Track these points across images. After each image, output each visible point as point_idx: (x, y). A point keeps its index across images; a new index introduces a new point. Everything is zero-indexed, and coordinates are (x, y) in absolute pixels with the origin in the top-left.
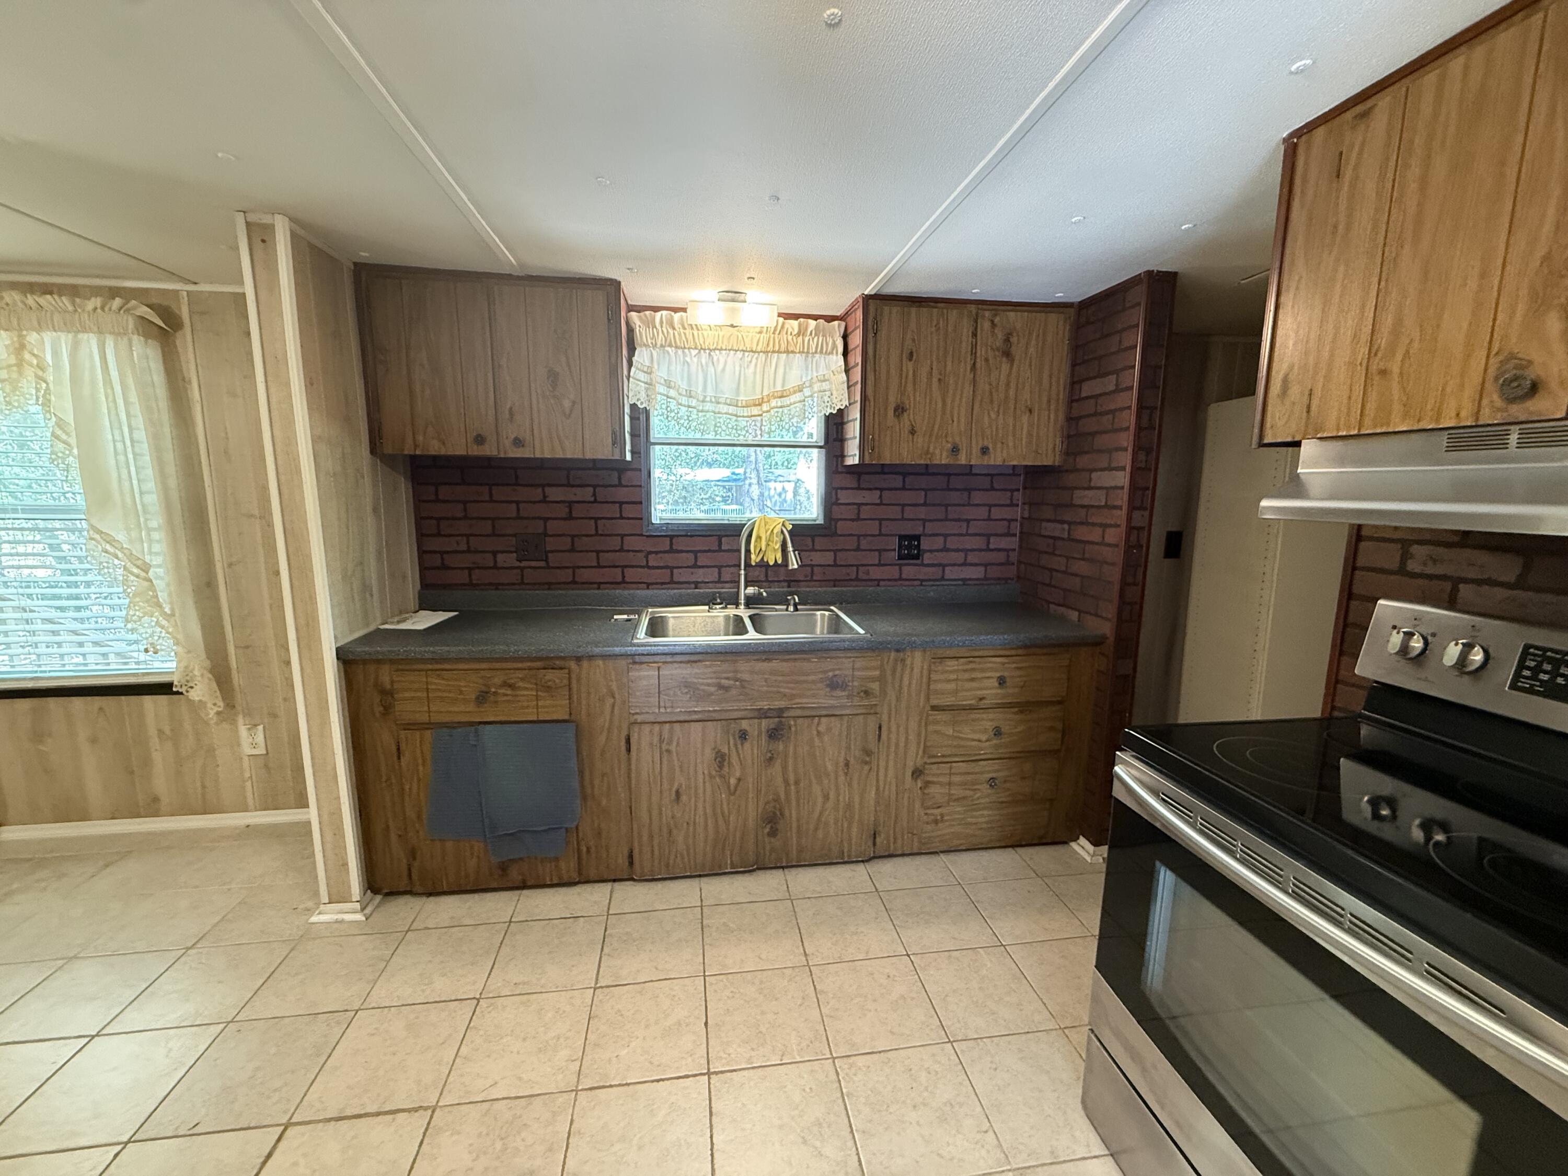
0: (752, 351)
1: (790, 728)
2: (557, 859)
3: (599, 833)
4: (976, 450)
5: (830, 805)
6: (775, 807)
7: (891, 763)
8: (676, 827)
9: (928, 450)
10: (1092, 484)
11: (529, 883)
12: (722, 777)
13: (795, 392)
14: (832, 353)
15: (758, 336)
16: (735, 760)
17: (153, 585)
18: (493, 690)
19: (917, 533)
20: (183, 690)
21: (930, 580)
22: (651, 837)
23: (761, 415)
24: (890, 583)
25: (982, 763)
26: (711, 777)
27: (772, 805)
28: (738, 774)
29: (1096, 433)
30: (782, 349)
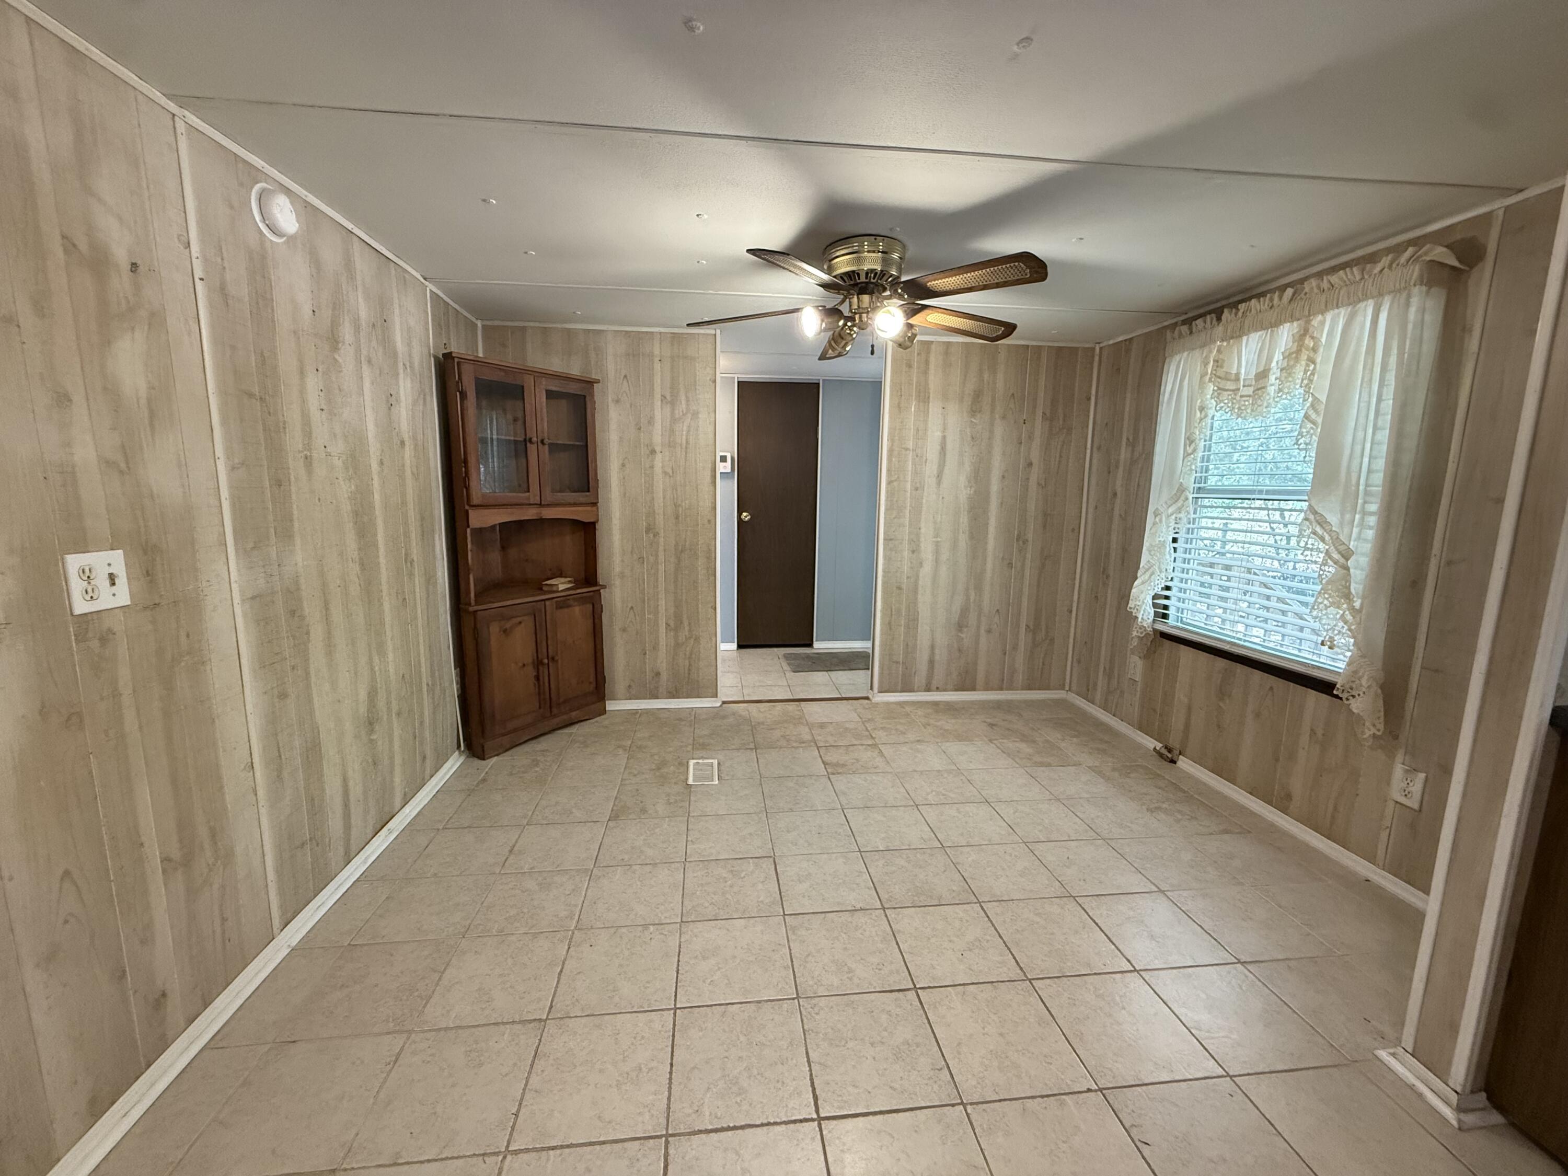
17: (1349, 575)
20: (1344, 696)
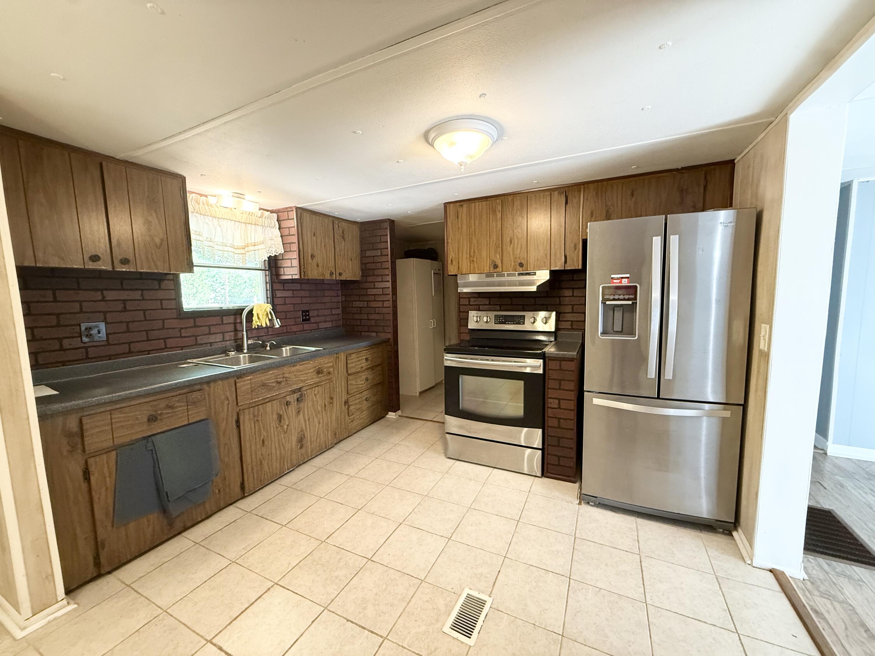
0: (239, 222)
1: (305, 395)
2: (204, 503)
3: (225, 479)
4: (337, 274)
5: (321, 425)
6: (301, 434)
7: (338, 402)
8: (263, 458)
9: (323, 274)
10: (376, 287)
11: (188, 526)
12: (281, 426)
13: (260, 244)
14: (274, 228)
15: (241, 215)
16: (286, 417)
18: (160, 412)
19: (308, 309)
21: (314, 330)
22: (252, 469)
23: (245, 254)
24: (300, 332)
25: (364, 393)
26: (277, 428)
27: (300, 433)
28: (287, 424)
29: (375, 269)
30: (253, 223)
